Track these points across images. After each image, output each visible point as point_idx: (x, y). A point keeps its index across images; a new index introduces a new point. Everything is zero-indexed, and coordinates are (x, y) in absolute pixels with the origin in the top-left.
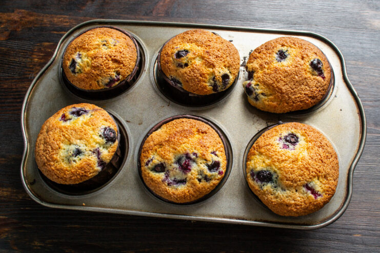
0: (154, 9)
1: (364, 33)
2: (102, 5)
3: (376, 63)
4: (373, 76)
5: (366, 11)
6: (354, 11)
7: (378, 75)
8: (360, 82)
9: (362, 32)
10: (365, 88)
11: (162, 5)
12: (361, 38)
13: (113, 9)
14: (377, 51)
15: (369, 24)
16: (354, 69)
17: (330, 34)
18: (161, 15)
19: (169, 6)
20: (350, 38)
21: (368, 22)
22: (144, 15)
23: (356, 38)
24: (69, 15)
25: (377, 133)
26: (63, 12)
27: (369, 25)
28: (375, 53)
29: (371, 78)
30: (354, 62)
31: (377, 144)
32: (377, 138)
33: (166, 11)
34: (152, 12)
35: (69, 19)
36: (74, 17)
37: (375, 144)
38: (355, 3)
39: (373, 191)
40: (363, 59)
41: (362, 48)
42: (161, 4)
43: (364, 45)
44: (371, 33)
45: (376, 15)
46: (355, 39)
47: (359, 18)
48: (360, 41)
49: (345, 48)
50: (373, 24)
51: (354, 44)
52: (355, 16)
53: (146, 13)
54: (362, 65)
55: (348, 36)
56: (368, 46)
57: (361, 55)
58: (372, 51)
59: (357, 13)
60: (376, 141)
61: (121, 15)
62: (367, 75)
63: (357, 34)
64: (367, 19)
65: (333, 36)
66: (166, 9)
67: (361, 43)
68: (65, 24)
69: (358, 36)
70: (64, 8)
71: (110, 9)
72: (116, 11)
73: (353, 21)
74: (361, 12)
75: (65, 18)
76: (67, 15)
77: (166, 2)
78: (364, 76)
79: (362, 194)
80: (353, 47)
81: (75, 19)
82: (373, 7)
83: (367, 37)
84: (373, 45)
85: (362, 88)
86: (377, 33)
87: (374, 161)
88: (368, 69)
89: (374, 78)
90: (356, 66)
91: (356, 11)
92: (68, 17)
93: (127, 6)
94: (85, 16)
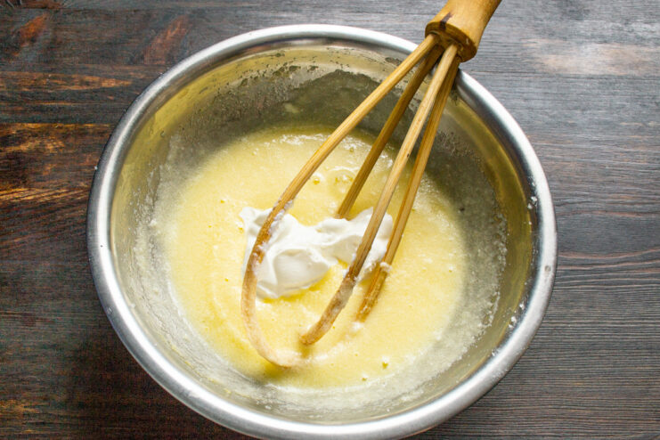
0: (145, 53)
1: (530, 81)
2: (50, 48)
3: (556, 135)
4: (552, 159)
5: (531, 40)
6: (511, 41)
7: (559, 157)
9: (528, 78)
11: (161, 45)
12: (525, 89)
13: (70, 55)
14: (555, 112)
15: (538, 63)
18: (159, 62)
19: (175, 45)
20: (506, 91)
21: (538, 60)
22: (129, 64)
23: (517, 90)
25: (565, 264)
27: (538, 66)
28: (553, 117)
31: (566, 285)
32: (566, 274)
33: (169, 55)
34: (142, 58)
37: (561, 285)
38: (512, 26)
39: (564, 372)
41: (529, 108)
42: (159, 41)
43: (532, 103)
44: (543, 79)
45: (549, 46)
46: (515, 92)
47: (520, 53)
48: (525, 95)
50: (546, 63)
51: (514, 102)
52: (513, 49)
53: (132, 59)
55: (502, 88)
56: (539, 104)
57: (529, 122)
58: (547, 114)
59: (516, 45)
60: (563, 280)
61: (86, 65)
63: (518, 84)
64: (535, 55)
66: (168, 52)
67: (526, 100)
69: (520, 86)
71: (66, 55)
72: (77, 58)
73: (509, 59)
74: (523, 41)
77: (168, 38)
79: (543, 378)
81: (2, 77)
82: (544, 31)
83: (536, 87)
84: (548, 102)
86: (554, 79)
87: (562, 317)
88: (542, 146)
89: (553, 163)
91: (513, 40)
93: (97, 49)
94: (20, 70)
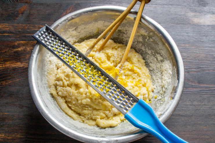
1: (188, 27)
2: (28, 16)
3: (197, 45)
5: (189, 13)
7: (198, 52)
8: (188, 57)
9: (188, 26)
10: (191, 61)
12: (187, 30)
13: (35, 18)
14: (197, 37)
15: (191, 21)
16: (184, 49)
17: (168, 28)
20: (181, 30)
21: (191, 20)
23: (184, 30)
24: (9, 23)
25: (200, 88)
26: (5, 22)
28: (196, 39)
29: (195, 54)
30: (184, 45)
31: (200, 95)
32: (201, 91)
35: (8, 25)
36: (12, 24)
37: (199, 95)
38: (182, 9)
39: (200, 124)
40: (189, 43)
41: (188, 36)
43: (189, 34)
44: (193, 26)
45: (195, 15)
47: (185, 18)
48: (187, 32)
49: (178, 37)
50: (194, 21)
51: (183, 34)
52: (183, 16)
54: (188, 46)
55: (179, 29)
56: (191, 35)
57: (188, 41)
58: (194, 38)
59: (184, 15)
60: (200, 93)
61: (40, 22)
62: (192, 53)
63: (184, 28)
64: (190, 18)
65: (170, 29)
67: (187, 33)
68: (6, 29)
69: (185, 29)
70: (5, 19)
71: (34, 19)
72: (37, 19)
73: (182, 20)
74: (186, 14)
75: (6, 25)
76: (7, 23)
78: (190, 53)
79: (193, 126)
80: (183, 36)
81: (12, 26)
82: (193, 10)
83: (191, 29)
84: (194, 34)
85: (190, 61)
86: (196, 26)
87: (199, 105)
88: (192, 49)
89: (196, 54)
90: (185, 47)
91: (183, 13)
92: (8, 24)
93: (44, 16)
94: (18, 24)
